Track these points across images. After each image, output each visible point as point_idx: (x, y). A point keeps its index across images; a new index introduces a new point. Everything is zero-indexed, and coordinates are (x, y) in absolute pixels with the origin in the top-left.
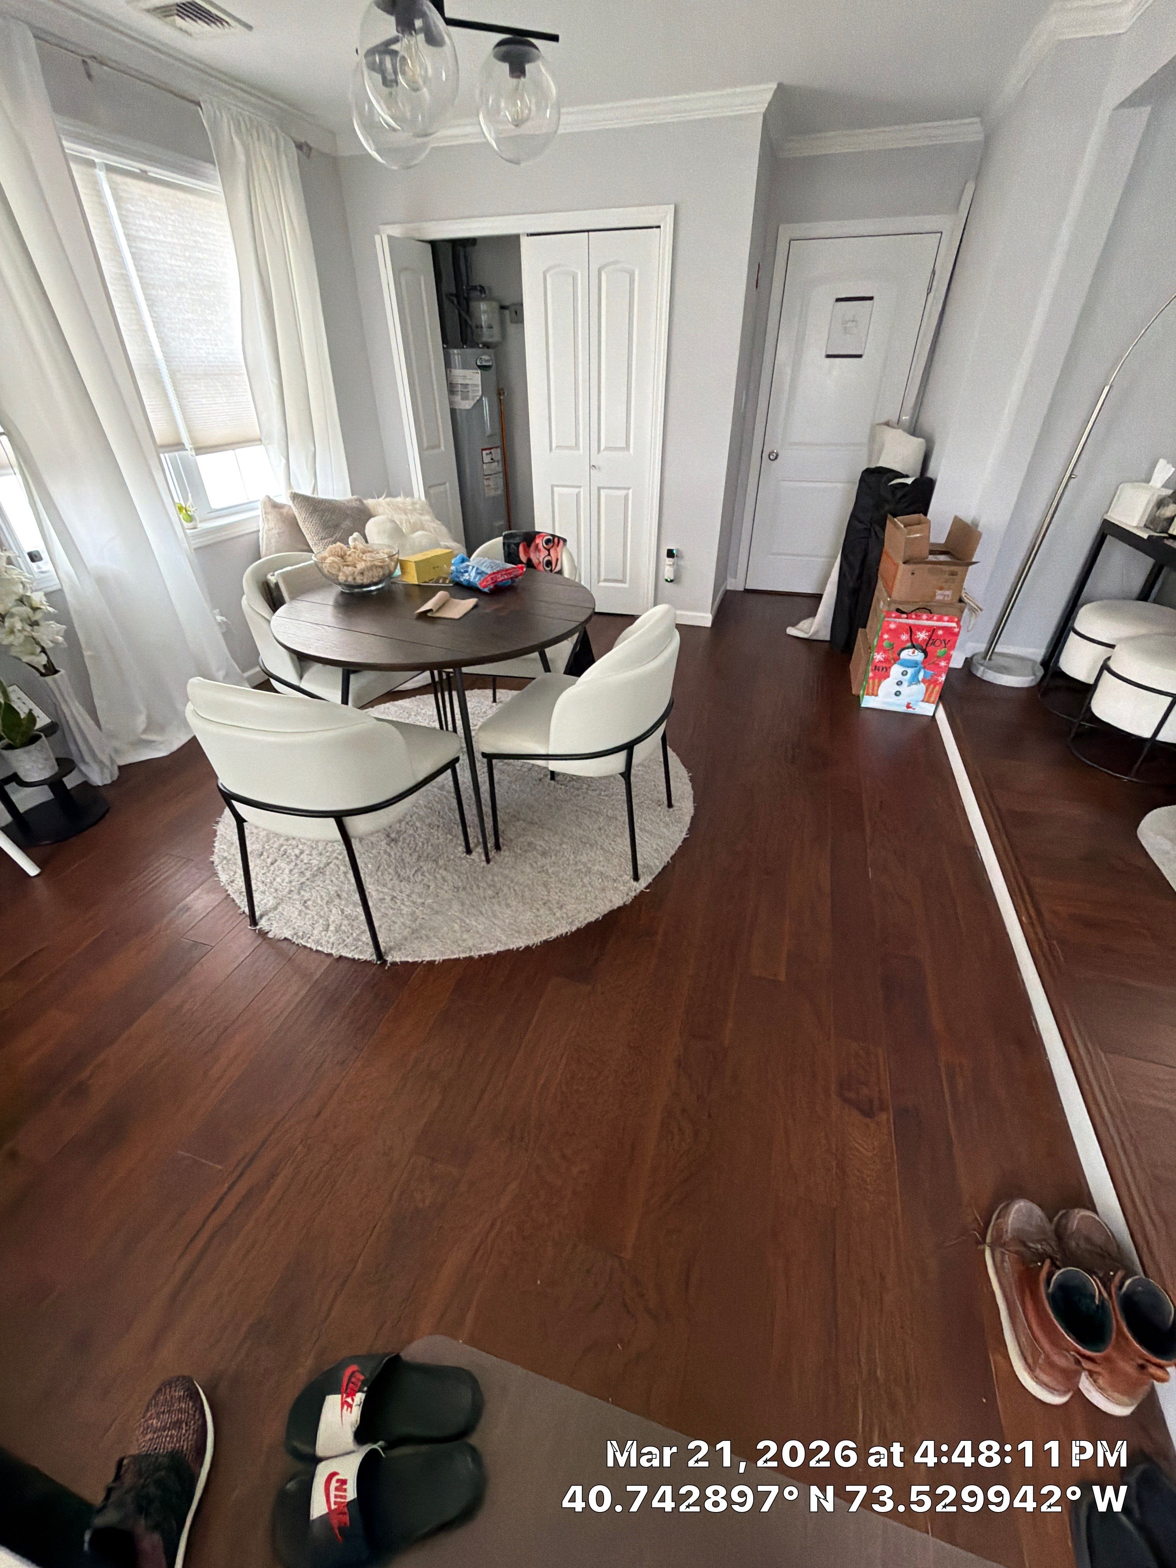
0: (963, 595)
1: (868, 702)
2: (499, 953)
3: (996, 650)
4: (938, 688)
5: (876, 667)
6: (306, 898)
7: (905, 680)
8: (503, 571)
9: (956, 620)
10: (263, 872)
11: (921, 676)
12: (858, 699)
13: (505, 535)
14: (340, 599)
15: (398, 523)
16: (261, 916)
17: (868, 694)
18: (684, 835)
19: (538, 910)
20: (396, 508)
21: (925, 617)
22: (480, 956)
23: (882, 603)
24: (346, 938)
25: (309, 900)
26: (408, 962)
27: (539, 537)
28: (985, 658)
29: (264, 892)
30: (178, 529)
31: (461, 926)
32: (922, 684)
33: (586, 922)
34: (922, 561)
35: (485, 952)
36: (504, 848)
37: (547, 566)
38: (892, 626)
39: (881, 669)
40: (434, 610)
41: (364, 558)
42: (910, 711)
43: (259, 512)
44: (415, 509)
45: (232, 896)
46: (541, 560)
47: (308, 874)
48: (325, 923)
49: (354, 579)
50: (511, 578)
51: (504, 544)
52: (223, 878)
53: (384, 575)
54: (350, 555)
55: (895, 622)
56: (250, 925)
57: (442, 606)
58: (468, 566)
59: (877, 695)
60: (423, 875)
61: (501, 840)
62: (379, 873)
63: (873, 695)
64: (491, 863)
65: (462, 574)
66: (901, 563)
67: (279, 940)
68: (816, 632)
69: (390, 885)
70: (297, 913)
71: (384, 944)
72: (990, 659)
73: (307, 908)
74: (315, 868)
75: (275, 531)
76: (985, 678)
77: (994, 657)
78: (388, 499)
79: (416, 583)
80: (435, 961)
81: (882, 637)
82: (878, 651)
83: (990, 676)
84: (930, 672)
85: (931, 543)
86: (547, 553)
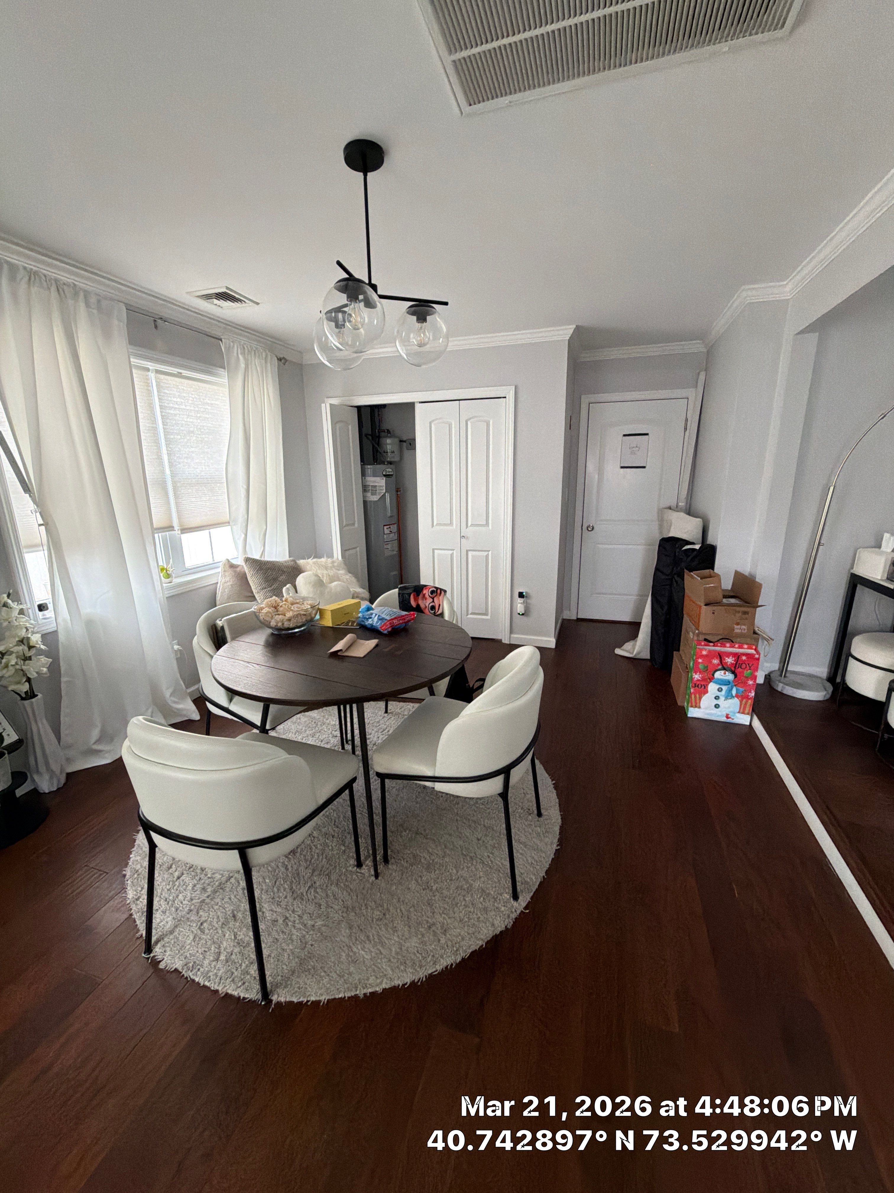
0: (756, 629)
2: (384, 990)
3: (789, 669)
4: (750, 702)
5: (695, 684)
6: (203, 919)
7: (721, 695)
8: (399, 617)
9: (754, 647)
10: (168, 887)
11: (734, 692)
12: (683, 709)
13: (400, 587)
14: (271, 639)
15: (321, 576)
16: (157, 942)
17: (692, 707)
18: (555, 847)
19: (423, 935)
20: (320, 566)
21: (728, 645)
22: (365, 994)
23: (691, 634)
24: (234, 971)
25: (206, 921)
26: (291, 1003)
27: (426, 588)
28: (781, 675)
29: (164, 912)
30: (157, 584)
31: (348, 955)
32: (736, 698)
33: (470, 951)
34: (717, 603)
35: (370, 990)
36: (392, 861)
37: (432, 610)
38: (704, 653)
39: (700, 686)
40: (344, 651)
41: (292, 608)
42: (729, 720)
43: (219, 570)
44: (334, 566)
45: (135, 916)
46: (427, 605)
47: (210, 889)
48: (217, 950)
49: (283, 624)
50: (406, 623)
51: (399, 594)
52: (131, 894)
53: (306, 621)
54: (281, 606)
55: (705, 650)
56: (145, 953)
57: (350, 647)
58: (372, 614)
59: (700, 707)
60: (316, 892)
61: (389, 853)
62: (275, 890)
63: (696, 707)
64: (379, 878)
65: (367, 619)
66: (702, 604)
67: (168, 972)
68: (638, 653)
69: (283, 904)
70: (192, 937)
71: (270, 978)
72: (785, 676)
73: (203, 931)
74: (217, 883)
75: (229, 584)
76: (785, 692)
77: (787, 675)
78: (315, 560)
79: (331, 625)
80: (320, 1001)
81: (694, 660)
82: (696, 673)
83: (789, 691)
84: (741, 689)
85: (723, 590)
86: (432, 600)
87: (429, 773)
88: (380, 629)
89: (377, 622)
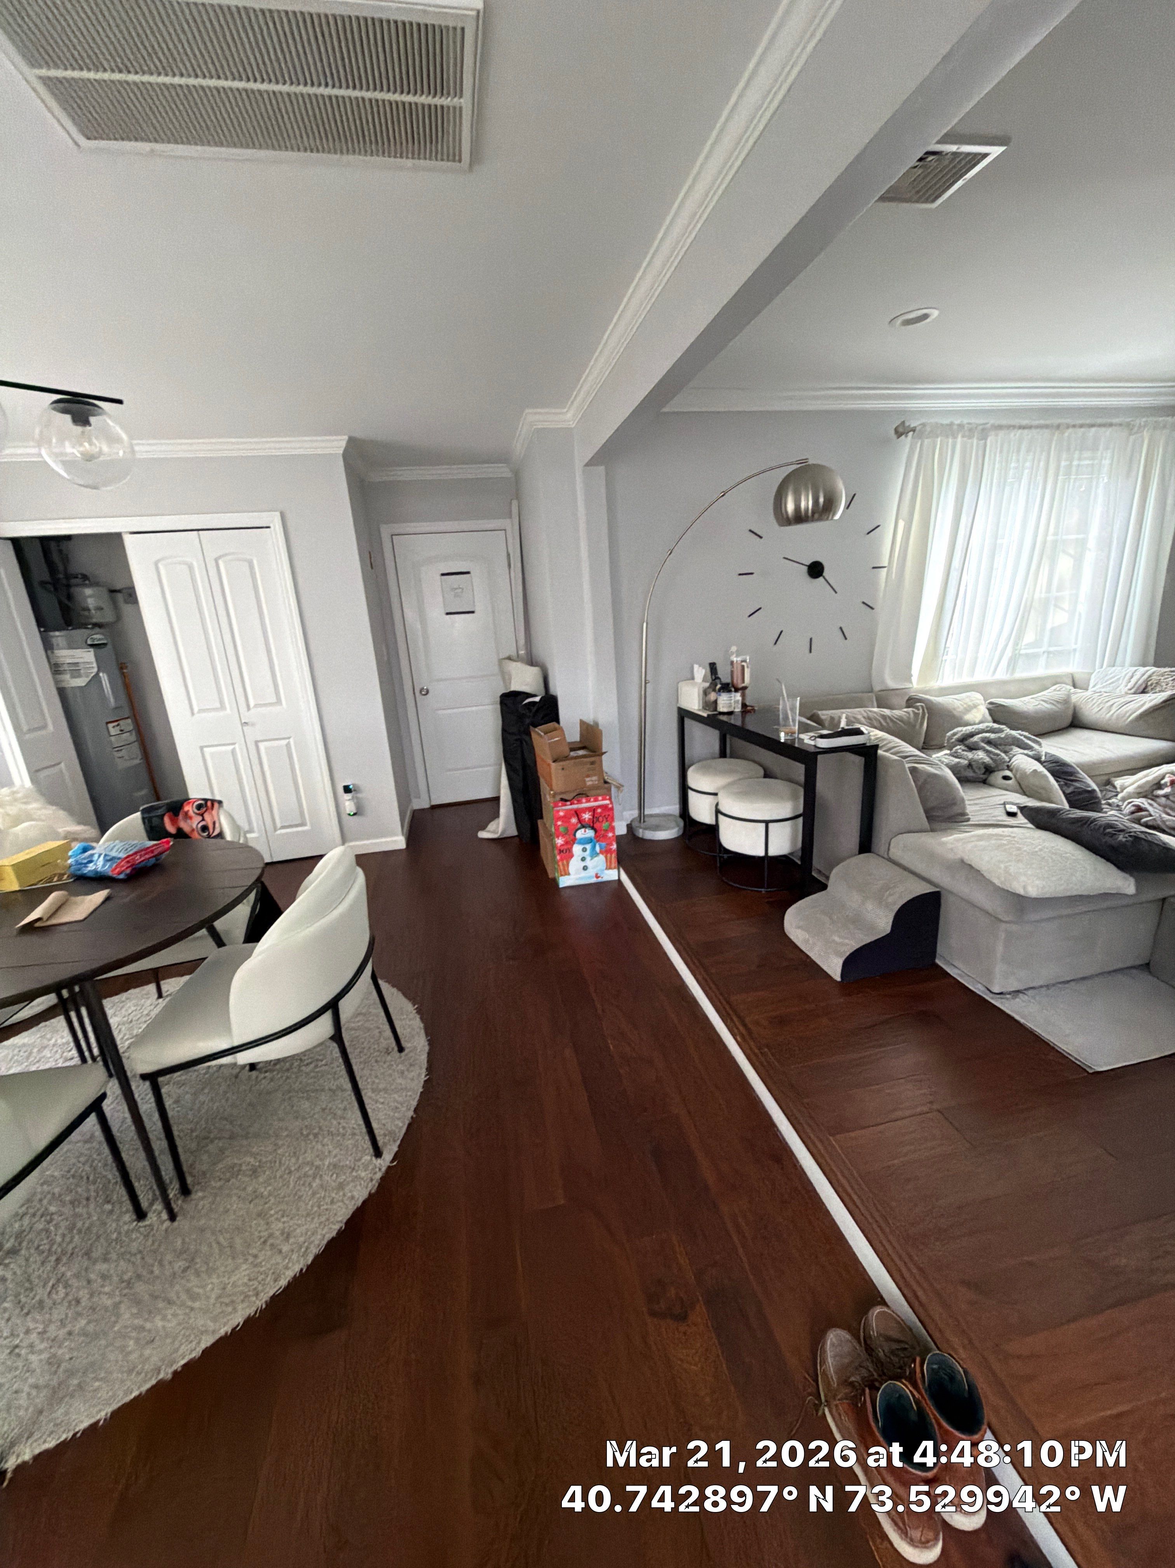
0: (606, 778)
1: (564, 882)
3: (646, 813)
4: (614, 855)
5: (561, 850)
7: (587, 855)
8: (142, 850)
9: (608, 798)
11: (598, 849)
12: (555, 882)
13: (143, 810)
17: (562, 875)
18: (423, 1078)
19: (256, 1256)
21: (584, 800)
22: (174, 1372)
23: (548, 797)
26: (46, 1451)
27: (188, 804)
28: (640, 821)
31: (139, 1340)
32: (601, 855)
34: (566, 758)
36: (195, 1189)
37: (203, 832)
38: (561, 814)
39: (565, 851)
40: (45, 918)
42: (600, 880)
44: (16, 799)
46: (194, 826)
50: (156, 856)
51: (143, 819)
55: (563, 810)
57: (57, 910)
58: (92, 856)
59: (569, 874)
60: (66, 1286)
63: (566, 874)
64: (178, 1218)
65: (86, 865)
66: (550, 762)
68: (503, 832)
72: (644, 821)
76: (645, 838)
77: (646, 819)
79: (16, 888)
80: (97, 1422)
81: (556, 825)
82: (558, 837)
83: (650, 835)
84: (603, 844)
85: (569, 743)
86: (200, 818)
87: (225, 1046)
88: (110, 874)
89: (104, 866)
